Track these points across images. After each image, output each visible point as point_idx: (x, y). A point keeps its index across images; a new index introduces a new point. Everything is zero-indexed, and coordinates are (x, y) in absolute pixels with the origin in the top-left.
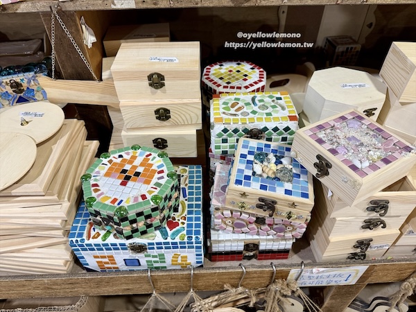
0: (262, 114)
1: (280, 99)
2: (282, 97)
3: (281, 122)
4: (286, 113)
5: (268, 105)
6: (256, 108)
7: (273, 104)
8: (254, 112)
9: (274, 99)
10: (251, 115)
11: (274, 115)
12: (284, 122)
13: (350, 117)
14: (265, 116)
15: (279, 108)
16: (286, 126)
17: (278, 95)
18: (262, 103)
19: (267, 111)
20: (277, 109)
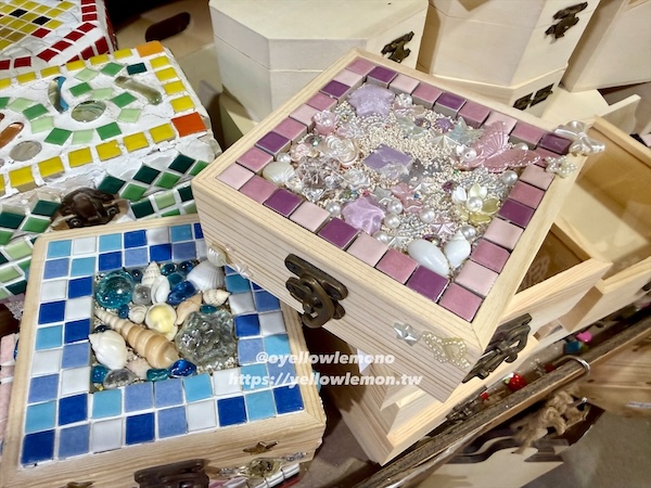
0: (87, 134)
1: (140, 68)
2: (146, 60)
3: (153, 146)
4: (165, 112)
5: (104, 99)
6: (64, 120)
7: (119, 91)
8: (58, 136)
9: (123, 72)
10: (49, 150)
11: (129, 128)
12: (162, 146)
13: (352, 79)
14: (97, 140)
15: (141, 101)
16: (174, 155)
17: (134, 58)
18: (83, 98)
19: (102, 120)
20: (134, 104)
